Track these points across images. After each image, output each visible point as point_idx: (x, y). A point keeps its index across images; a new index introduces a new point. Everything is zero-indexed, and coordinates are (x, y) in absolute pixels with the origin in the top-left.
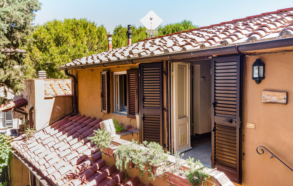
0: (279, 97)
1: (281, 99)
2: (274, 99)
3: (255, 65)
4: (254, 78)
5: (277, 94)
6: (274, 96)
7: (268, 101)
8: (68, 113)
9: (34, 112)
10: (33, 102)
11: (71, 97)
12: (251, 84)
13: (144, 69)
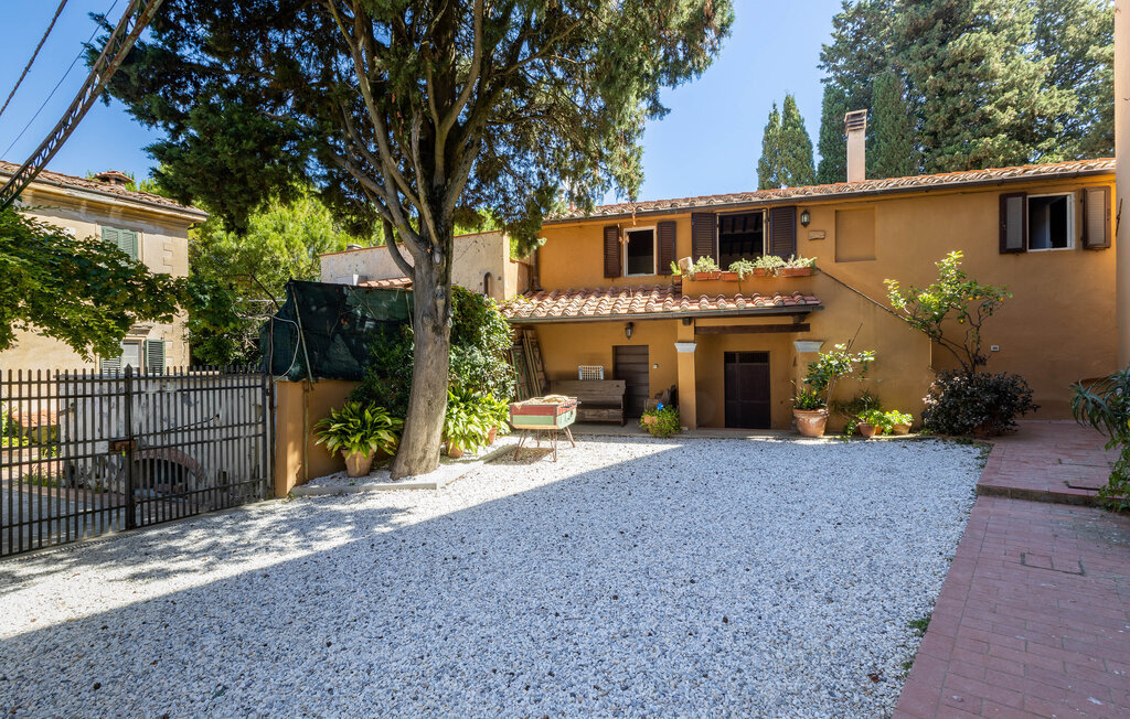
0: (820, 235)
2: (818, 236)
3: (802, 214)
4: (802, 224)
5: (819, 232)
6: (817, 234)
7: (813, 237)
8: (526, 288)
9: (492, 279)
10: (488, 266)
11: (529, 267)
12: (800, 228)
13: (697, 218)
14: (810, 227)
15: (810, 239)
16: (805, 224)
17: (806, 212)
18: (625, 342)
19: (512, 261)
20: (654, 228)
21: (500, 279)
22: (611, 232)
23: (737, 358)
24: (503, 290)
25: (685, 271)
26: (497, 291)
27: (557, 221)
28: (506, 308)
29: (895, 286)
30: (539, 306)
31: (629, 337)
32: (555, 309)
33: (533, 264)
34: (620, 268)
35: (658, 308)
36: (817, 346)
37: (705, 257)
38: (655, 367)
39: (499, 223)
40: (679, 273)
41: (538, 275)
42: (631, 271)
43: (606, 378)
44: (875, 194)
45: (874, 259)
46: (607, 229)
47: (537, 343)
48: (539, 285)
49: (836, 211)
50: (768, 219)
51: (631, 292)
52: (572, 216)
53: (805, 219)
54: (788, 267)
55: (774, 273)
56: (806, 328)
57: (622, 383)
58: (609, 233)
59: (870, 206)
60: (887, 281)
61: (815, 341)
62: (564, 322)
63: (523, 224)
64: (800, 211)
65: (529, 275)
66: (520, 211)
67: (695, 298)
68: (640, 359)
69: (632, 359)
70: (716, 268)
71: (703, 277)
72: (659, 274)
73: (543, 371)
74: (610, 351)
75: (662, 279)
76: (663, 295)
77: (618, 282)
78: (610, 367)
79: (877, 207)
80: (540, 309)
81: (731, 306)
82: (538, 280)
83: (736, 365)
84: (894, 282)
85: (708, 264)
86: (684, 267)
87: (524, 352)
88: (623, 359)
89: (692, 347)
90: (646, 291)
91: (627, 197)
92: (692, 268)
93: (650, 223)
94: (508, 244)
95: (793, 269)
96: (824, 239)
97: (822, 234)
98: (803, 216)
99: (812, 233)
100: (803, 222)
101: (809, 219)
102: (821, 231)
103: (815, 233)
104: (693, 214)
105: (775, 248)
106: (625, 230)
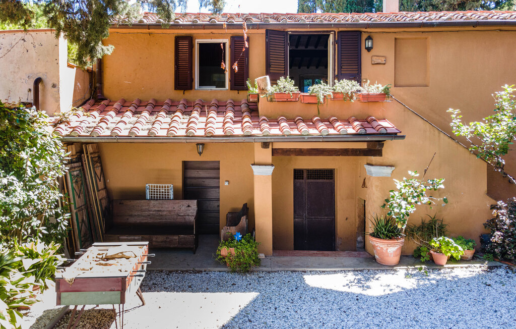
2: (380, 61)
4: (366, 48)
5: (381, 58)
7: (375, 63)
8: (87, 96)
9: (44, 87)
10: (39, 71)
11: (90, 72)
12: (364, 52)
13: (271, 35)
14: (373, 52)
15: (373, 63)
16: (369, 49)
17: (369, 38)
18: (196, 158)
19: (69, 66)
20: (227, 41)
21: (54, 86)
22: (183, 43)
23: (305, 175)
24: (57, 100)
25: (263, 90)
26: (50, 100)
27: (124, 26)
28: (61, 122)
29: (458, 115)
30: (101, 121)
31: (200, 153)
32: (121, 125)
33: (96, 70)
34: (192, 80)
35: (237, 130)
36: (387, 171)
37: (285, 78)
38: (226, 184)
39: (53, 21)
40: (257, 91)
41: (101, 81)
42: (202, 84)
43: (176, 197)
44: (432, 25)
45: (428, 86)
46: (178, 39)
47: (99, 157)
48: (102, 92)
49: (396, 39)
50: (336, 42)
51: (204, 107)
52: (141, 21)
53: (369, 44)
54: (365, 92)
55: (351, 97)
56: (379, 153)
57: (194, 204)
58: (181, 43)
59: (424, 35)
60: (451, 110)
61: (387, 166)
62: (132, 142)
63: (83, 26)
64: (364, 36)
65: (91, 82)
66: (80, 10)
67: (274, 120)
68: (211, 174)
69: (202, 174)
70: (295, 89)
71: (283, 99)
72: (232, 88)
73: (106, 188)
74: (180, 167)
75: (234, 94)
76: (238, 113)
77: (189, 95)
78: (179, 184)
79: (430, 37)
80: (102, 124)
81: (313, 131)
82: (101, 88)
83: (303, 181)
84: (457, 111)
85: (287, 84)
86: (262, 86)
87: (82, 170)
88: (193, 173)
89: (270, 170)
90: (220, 108)
91: (211, 7)
92: (270, 89)
93: (223, 36)
94: (65, 47)
95: (369, 94)
96: (384, 64)
97: (383, 59)
98: (367, 41)
99: (374, 58)
100: (367, 46)
101: (372, 44)
102: (382, 57)
103: (378, 58)
104: (267, 31)
105: (342, 70)
106: (197, 40)
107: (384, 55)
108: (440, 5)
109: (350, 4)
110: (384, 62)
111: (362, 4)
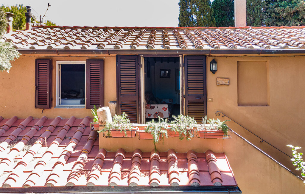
0: (226, 82)
1: (227, 82)
2: (224, 83)
3: (211, 63)
4: (211, 71)
5: (225, 80)
6: (223, 81)
7: (220, 84)
12: (209, 74)
13: (121, 60)
14: (217, 74)
15: (217, 84)
16: (214, 72)
17: (214, 62)
25: (102, 122)
45: (269, 106)
49: (238, 62)
50: (183, 65)
53: (214, 67)
58: (41, 65)
59: (264, 59)
64: (209, 60)
77: (49, 113)
86: (101, 119)
93: (80, 59)
95: (206, 131)
96: (228, 85)
97: (227, 81)
98: (212, 64)
99: (219, 80)
100: (212, 69)
101: (217, 67)
102: (226, 78)
103: (221, 79)
104: (117, 56)
105: (189, 91)
106: (57, 62)
107: (228, 77)
108: (281, 13)
109: (218, 10)
110: (228, 83)
111: (227, 9)
